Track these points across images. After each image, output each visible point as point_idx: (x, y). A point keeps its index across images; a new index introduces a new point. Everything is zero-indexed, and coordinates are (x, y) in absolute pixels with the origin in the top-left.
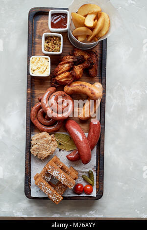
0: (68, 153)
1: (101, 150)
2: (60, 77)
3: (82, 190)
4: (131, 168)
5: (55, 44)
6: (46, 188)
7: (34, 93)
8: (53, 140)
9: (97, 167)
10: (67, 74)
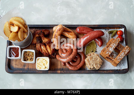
0: (98, 47)
1: (95, 27)
2: (49, 51)
3: (120, 37)
4: (105, 11)
5: (29, 55)
6: (121, 56)
7: (60, 69)
8: (90, 55)
9: (106, 29)
10: (48, 47)
